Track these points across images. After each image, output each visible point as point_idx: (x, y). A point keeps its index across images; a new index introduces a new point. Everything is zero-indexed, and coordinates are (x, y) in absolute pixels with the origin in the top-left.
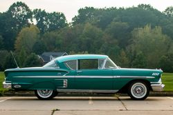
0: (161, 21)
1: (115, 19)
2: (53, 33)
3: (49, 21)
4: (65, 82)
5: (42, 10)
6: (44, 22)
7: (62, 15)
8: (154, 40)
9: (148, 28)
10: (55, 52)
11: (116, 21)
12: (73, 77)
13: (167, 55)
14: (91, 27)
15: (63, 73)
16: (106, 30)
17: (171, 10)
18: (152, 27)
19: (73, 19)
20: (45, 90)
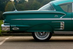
4: (62, 24)
12: (70, 19)
15: (60, 15)
20: (42, 33)
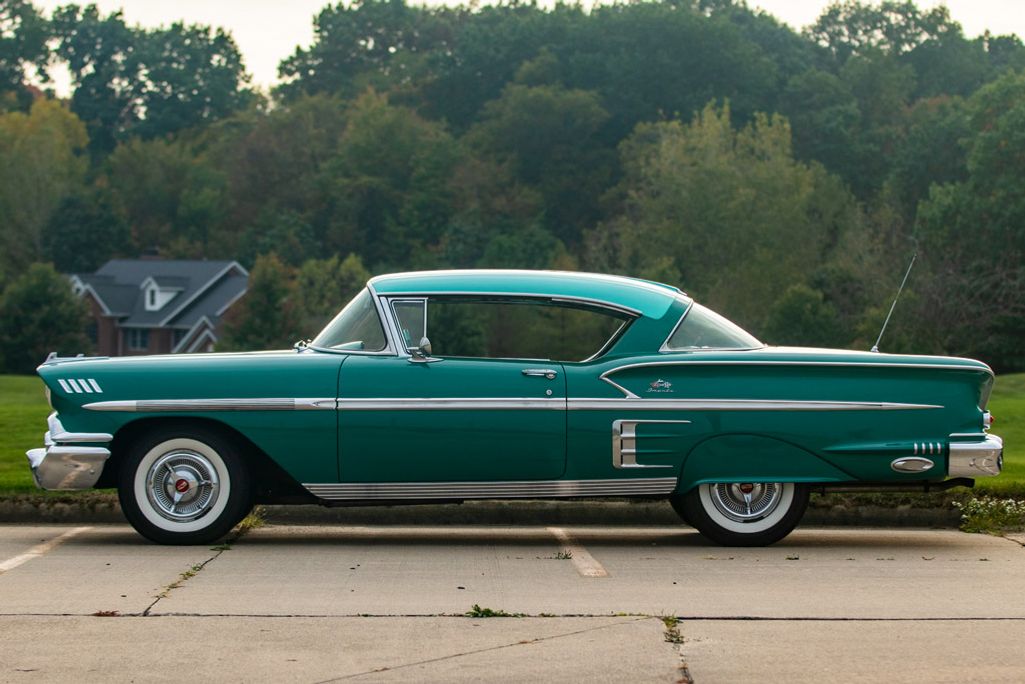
0: (795, 81)
1: (527, 66)
2: (164, 150)
3: (143, 74)
5: (104, 14)
6: (119, 84)
7: (223, 42)
8: (745, 193)
9: (712, 124)
10: (180, 257)
11: (533, 81)
13: (819, 284)
14: (390, 115)
16: (477, 132)
17: (851, 23)
18: (740, 118)
19: (284, 69)
